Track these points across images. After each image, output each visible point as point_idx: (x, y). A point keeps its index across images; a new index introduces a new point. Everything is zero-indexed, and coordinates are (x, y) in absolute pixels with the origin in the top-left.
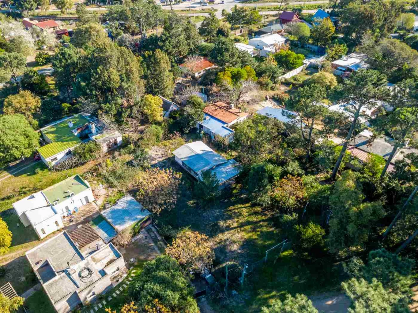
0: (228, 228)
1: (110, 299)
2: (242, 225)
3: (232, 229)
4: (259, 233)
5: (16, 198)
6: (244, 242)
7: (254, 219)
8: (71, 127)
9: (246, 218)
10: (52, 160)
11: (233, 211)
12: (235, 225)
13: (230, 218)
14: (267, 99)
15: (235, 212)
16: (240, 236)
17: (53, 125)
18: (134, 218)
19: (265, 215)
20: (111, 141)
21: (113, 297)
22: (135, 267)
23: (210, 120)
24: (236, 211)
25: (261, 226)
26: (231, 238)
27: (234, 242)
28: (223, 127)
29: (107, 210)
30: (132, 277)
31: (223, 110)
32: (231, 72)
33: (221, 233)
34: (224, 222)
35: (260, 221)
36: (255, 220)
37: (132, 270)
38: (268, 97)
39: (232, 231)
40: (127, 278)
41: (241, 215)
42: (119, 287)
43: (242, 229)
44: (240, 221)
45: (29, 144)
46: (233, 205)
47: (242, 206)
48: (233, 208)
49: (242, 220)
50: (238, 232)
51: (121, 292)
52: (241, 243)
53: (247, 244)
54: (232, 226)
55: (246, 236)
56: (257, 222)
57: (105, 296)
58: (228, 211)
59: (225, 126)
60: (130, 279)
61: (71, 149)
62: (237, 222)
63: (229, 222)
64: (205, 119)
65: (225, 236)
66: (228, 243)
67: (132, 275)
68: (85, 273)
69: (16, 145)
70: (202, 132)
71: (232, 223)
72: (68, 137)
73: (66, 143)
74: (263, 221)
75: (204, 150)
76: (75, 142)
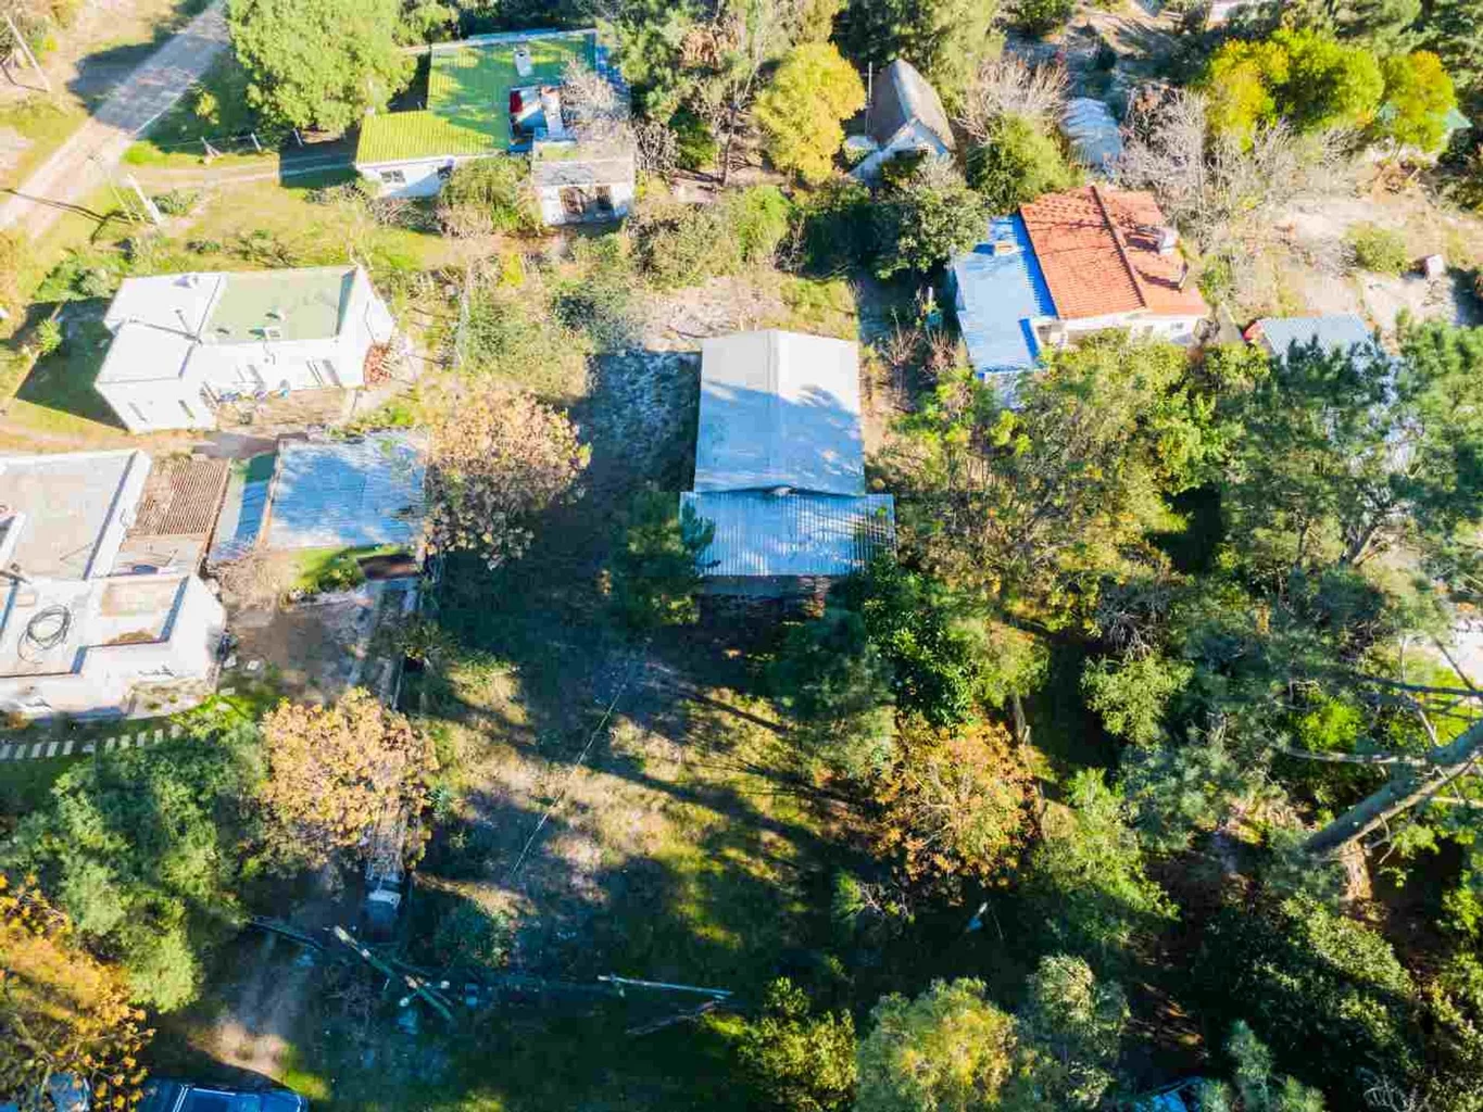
0: (629, 768)
1: (90, 748)
2: (687, 793)
3: (642, 779)
4: (717, 868)
5: (218, 258)
6: (631, 859)
7: (763, 799)
8: (522, 73)
9: (733, 775)
10: (386, 175)
11: (717, 714)
12: (668, 773)
13: (676, 731)
14: (1421, 270)
15: (717, 721)
16: (639, 826)
17: (480, 43)
18: (353, 525)
19: (824, 814)
20: (584, 187)
21: (100, 746)
22: (242, 695)
23: (1010, 261)
24: (728, 720)
25: (756, 848)
26: (600, 812)
27: (596, 837)
28: (1025, 324)
29: (314, 447)
31: (1107, 240)
32: (1294, 62)
33: (586, 771)
34: (639, 732)
35: (770, 825)
36: (763, 806)
37: (224, 700)
38: (1436, 266)
39: (630, 788)
40: (186, 714)
41: (724, 747)
42: (141, 730)
43: (676, 807)
44: (702, 772)
45: (348, 90)
46: (740, 691)
47: (770, 716)
48: (728, 701)
49: (715, 772)
50: (648, 809)
52: (617, 859)
55: (662, 845)
56: (757, 821)
57: (88, 727)
59: (1038, 321)
61: (457, 161)
62: (689, 766)
63: (659, 746)
64: (987, 249)
65: (592, 789)
66: (573, 821)
67: (210, 716)
68: (48, 627)
69: (296, 78)
70: (930, 306)
71: (663, 758)
72: (482, 111)
73: (457, 129)
74: (786, 830)
75: (827, 396)
76: (487, 138)
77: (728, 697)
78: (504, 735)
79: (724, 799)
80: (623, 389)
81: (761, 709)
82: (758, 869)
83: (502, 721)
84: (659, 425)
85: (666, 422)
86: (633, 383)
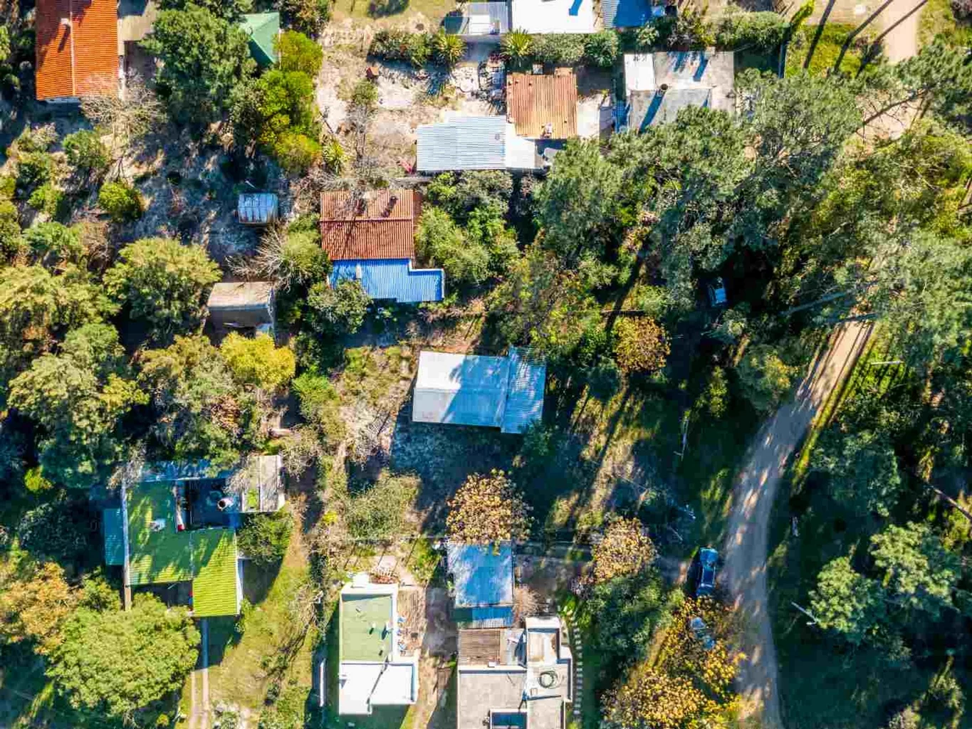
0: (600, 453)
1: (580, 655)
2: (610, 431)
3: (605, 448)
4: (638, 422)
6: (632, 454)
8: (164, 526)
9: (605, 416)
11: (581, 420)
12: (603, 439)
13: (587, 435)
15: (584, 420)
16: (621, 449)
18: (502, 571)
20: (278, 481)
21: (580, 651)
22: (562, 604)
24: (584, 416)
25: (631, 409)
26: (616, 463)
30: (571, 615)
33: (600, 468)
34: (587, 449)
35: (624, 403)
36: (616, 407)
37: (563, 609)
39: (608, 453)
40: (568, 622)
41: (594, 418)
43: (615, 436)
44: (603, 427)
46: (572, 412)
47: (583, 400)
48: (576, 416)
49: (603, 423)
50: (616, 446)
51: (582, 638)
52: (632, 457)
53: (638, 451)
54: (602, 444)
55: (628, 442)
56: (621, 409)
58: (574, 427)
60: (572, 619)
61: (239, 557)
62: (601, 431)
63: (593, 442)
65: (607, 467)
66: (618, 473)
67: (569, 613)
68: (547, 679)
70: (387, 313)
71: (597, 440)
72: (197, 547)
73: (213, 560)
74: (626, 398)
75: (455, 370)
76: (223, 542)
77: (575, 416)
78: (583, 503)
79: (613, 421)
80: (414, 459)
81: (580, 403)
82: (637, 408)
83: (578, 504)
84: (438, 442)
85: (437, 439)
86: (410, 454)
